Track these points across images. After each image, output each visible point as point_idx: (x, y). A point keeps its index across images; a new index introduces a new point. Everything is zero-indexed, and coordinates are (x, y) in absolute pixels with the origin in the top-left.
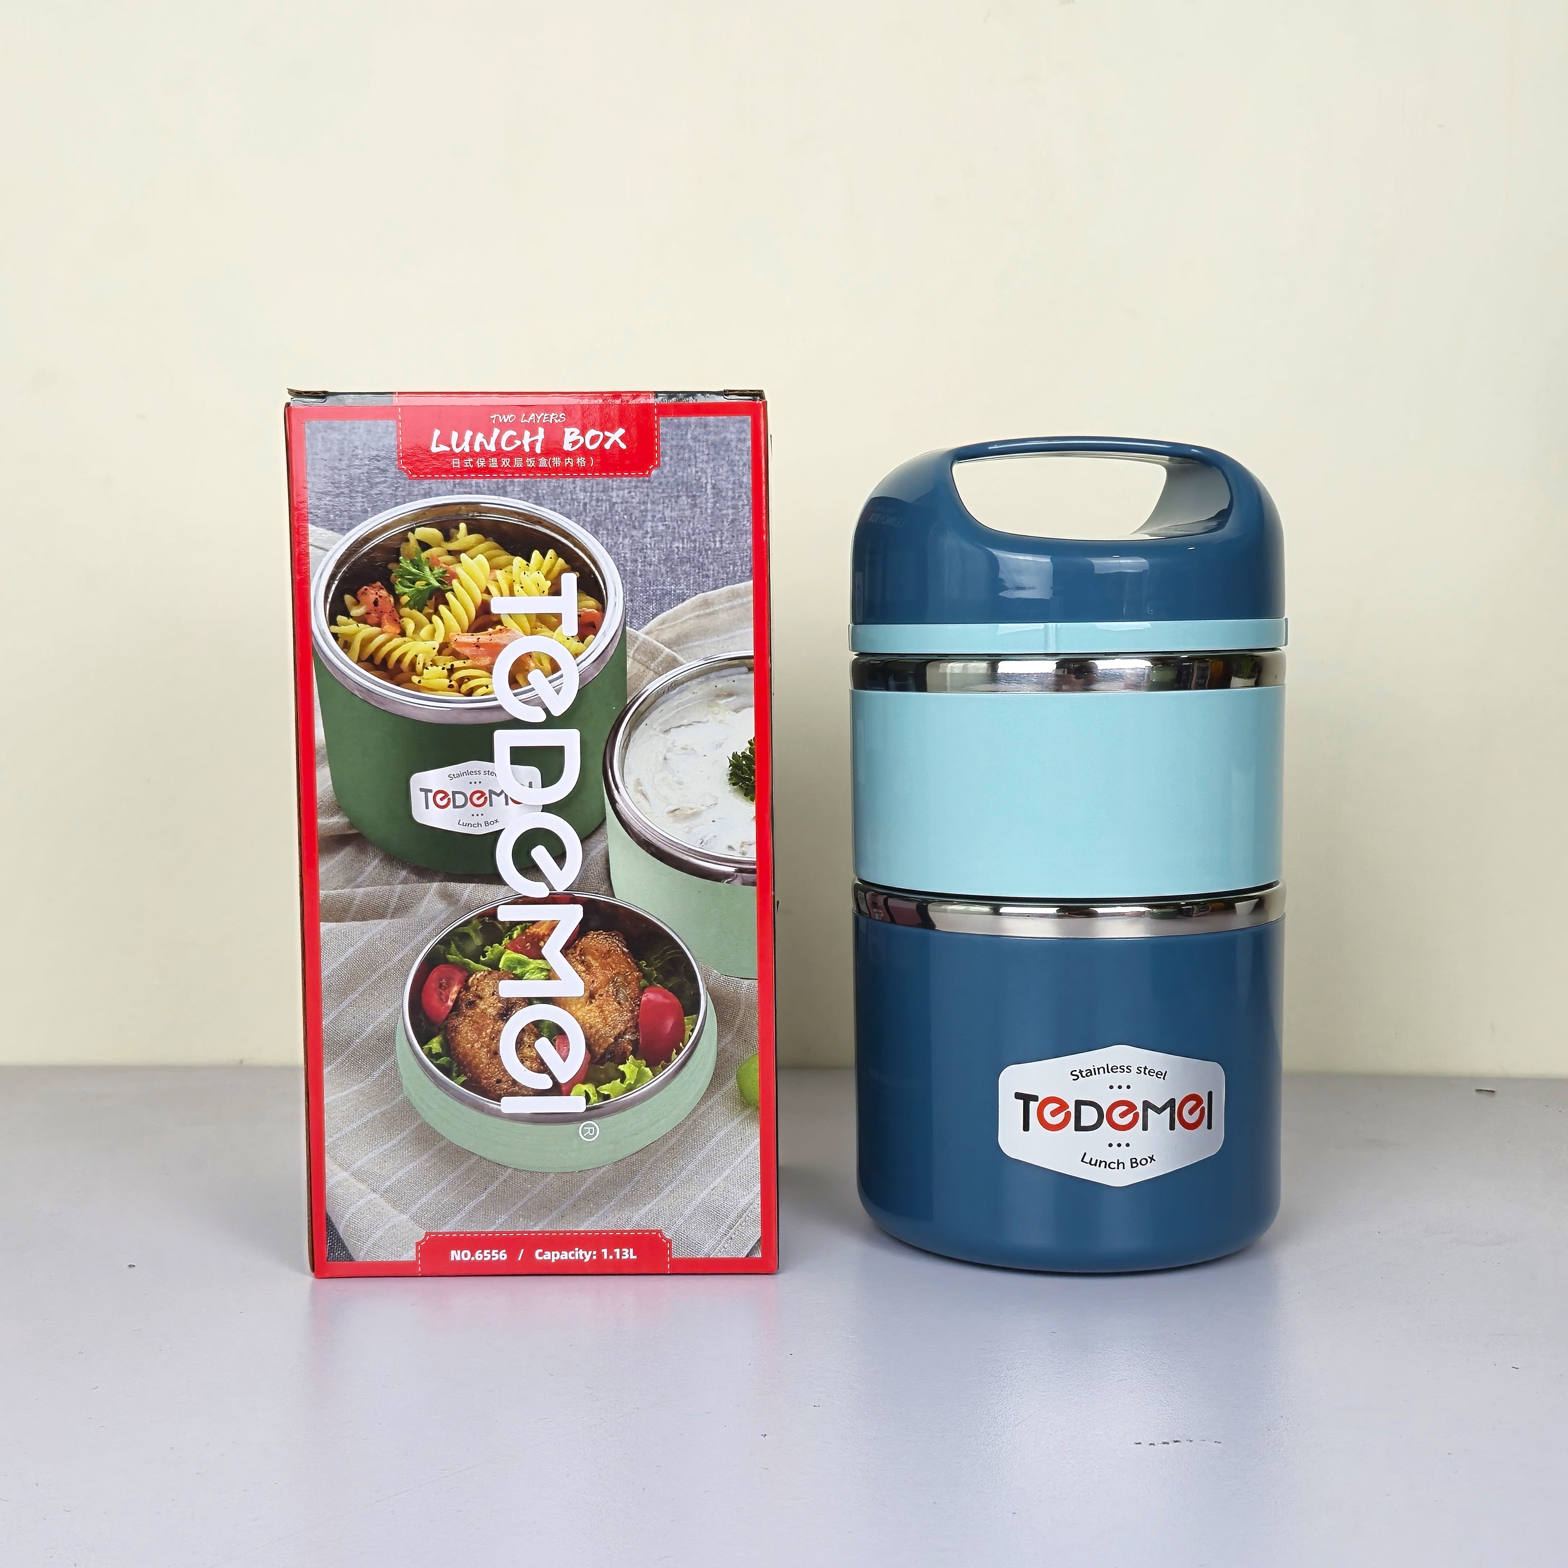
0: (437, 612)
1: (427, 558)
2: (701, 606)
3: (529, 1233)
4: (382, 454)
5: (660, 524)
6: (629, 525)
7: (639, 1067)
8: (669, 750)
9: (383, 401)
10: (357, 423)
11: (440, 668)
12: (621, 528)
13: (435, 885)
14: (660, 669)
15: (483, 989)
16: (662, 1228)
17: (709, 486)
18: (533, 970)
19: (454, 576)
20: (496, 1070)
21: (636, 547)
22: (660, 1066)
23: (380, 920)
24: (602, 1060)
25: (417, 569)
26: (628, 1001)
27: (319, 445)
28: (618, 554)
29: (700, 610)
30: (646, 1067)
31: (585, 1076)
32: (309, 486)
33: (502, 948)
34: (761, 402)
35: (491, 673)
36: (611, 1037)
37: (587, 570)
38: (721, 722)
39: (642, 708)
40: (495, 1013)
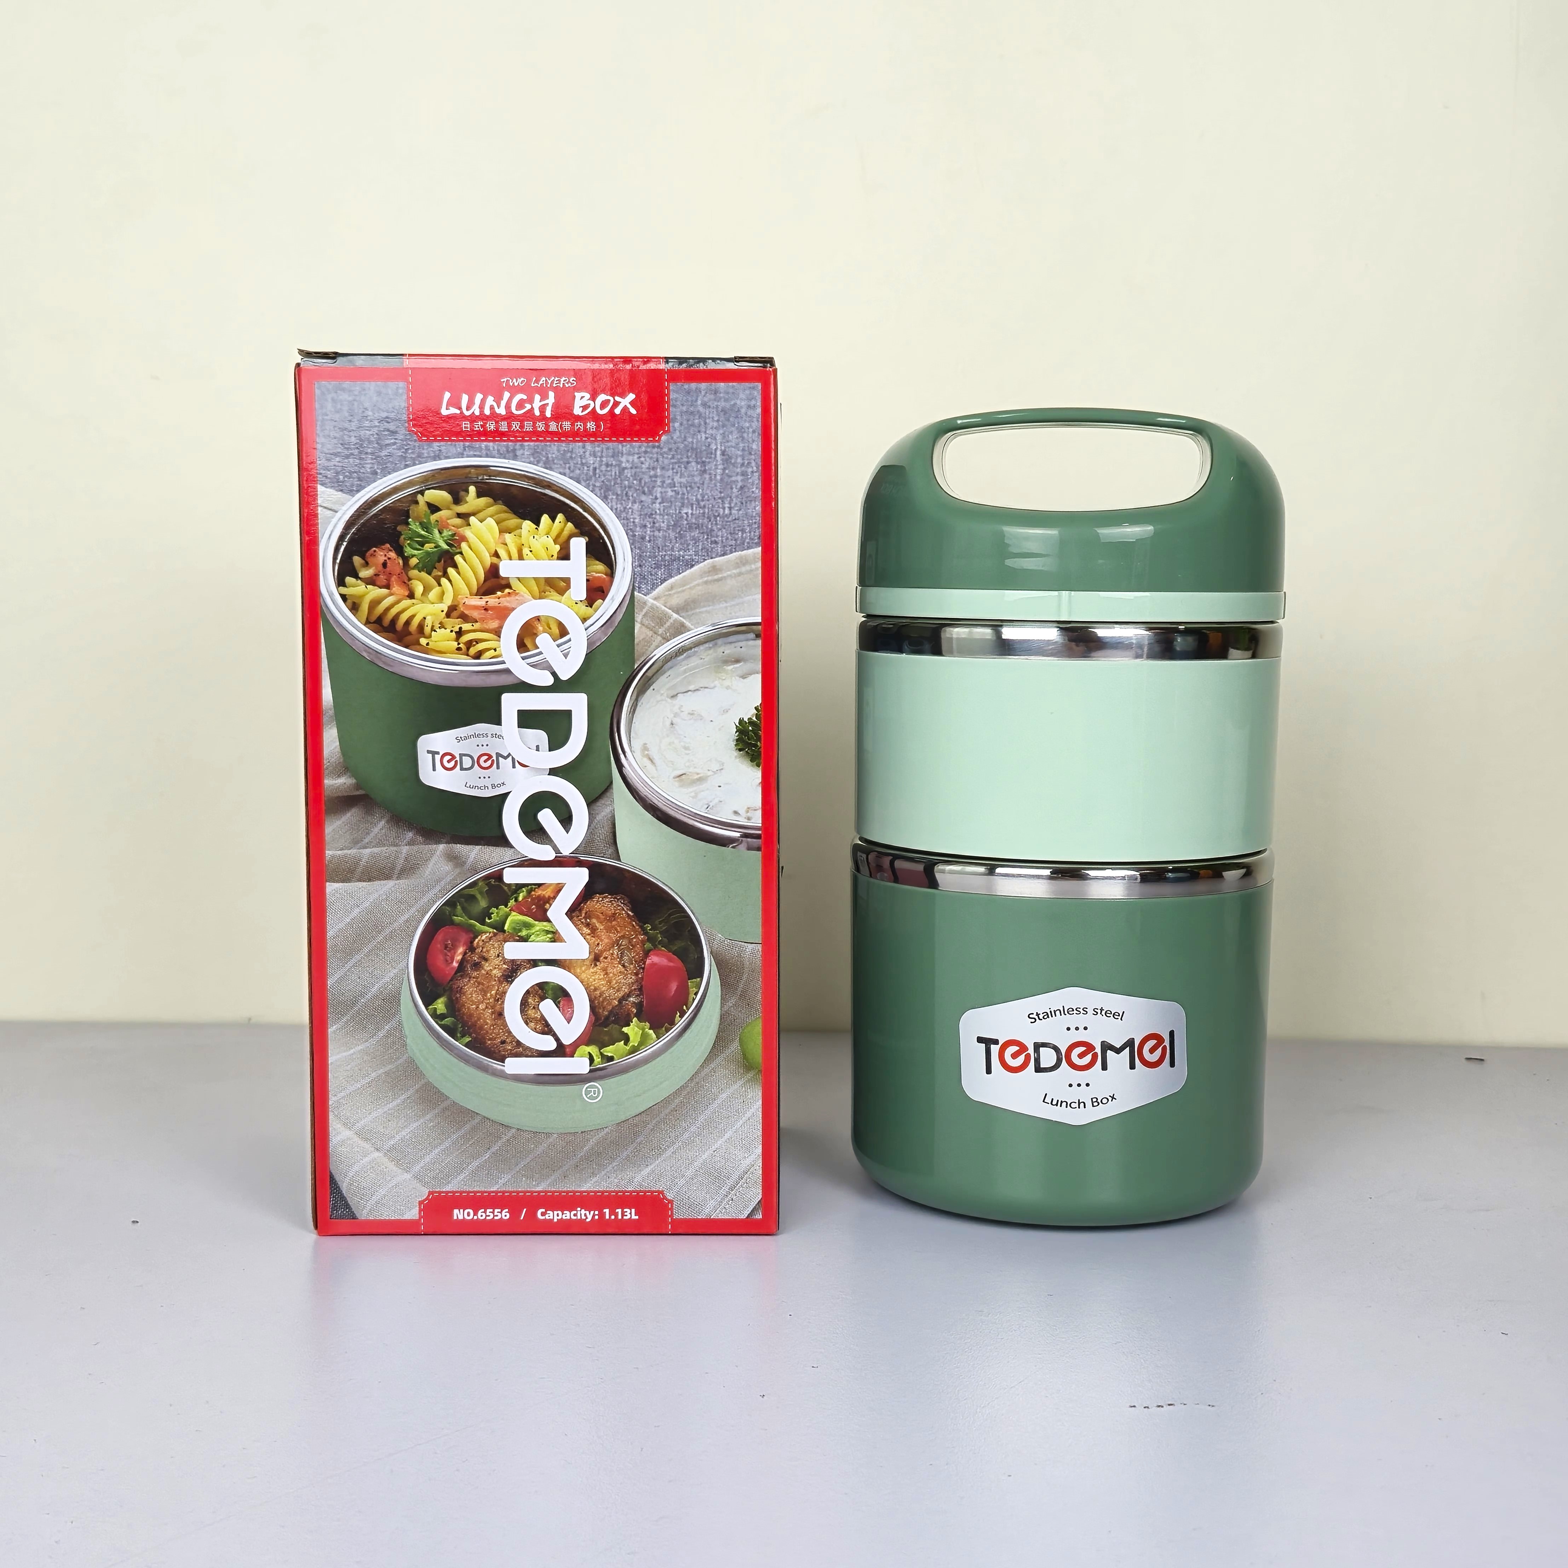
0: (445, 574)
1: (437, 521)
2: (709, 572)
3: (532, 1192)
4: (392, 415)
5: (669, 490)
6: (639, 489)
7: (643, 1030)
8: (676, 715)
9: (393, 362)
10: (367, 384)
11: (448, 630)
12: (630, 493)
13: (442, 847)
14: (668, 634)
15: (488, 951)
16: (664, 1189)
17: (719, 453)
18: (538, 933)
19: (464, 539)
20: (501, 1031)
21: (646, 512)
22: (664, 1029)
23: (386, 881)
24: (606, 1022)
25: (426, 532)
26: (632, 964)
27: (329, 406)
28: (627, 519)
29: (708, 576)
30: (650, 1029)
31: (589, 1037)
32: (319, 446)
33: (507, 910)
34: (771, 369)
35: (500, 637)
36: (615, 999)
37: (596, 535)
38: (728, 688)
39: (649, 674)
40: (500, 974)
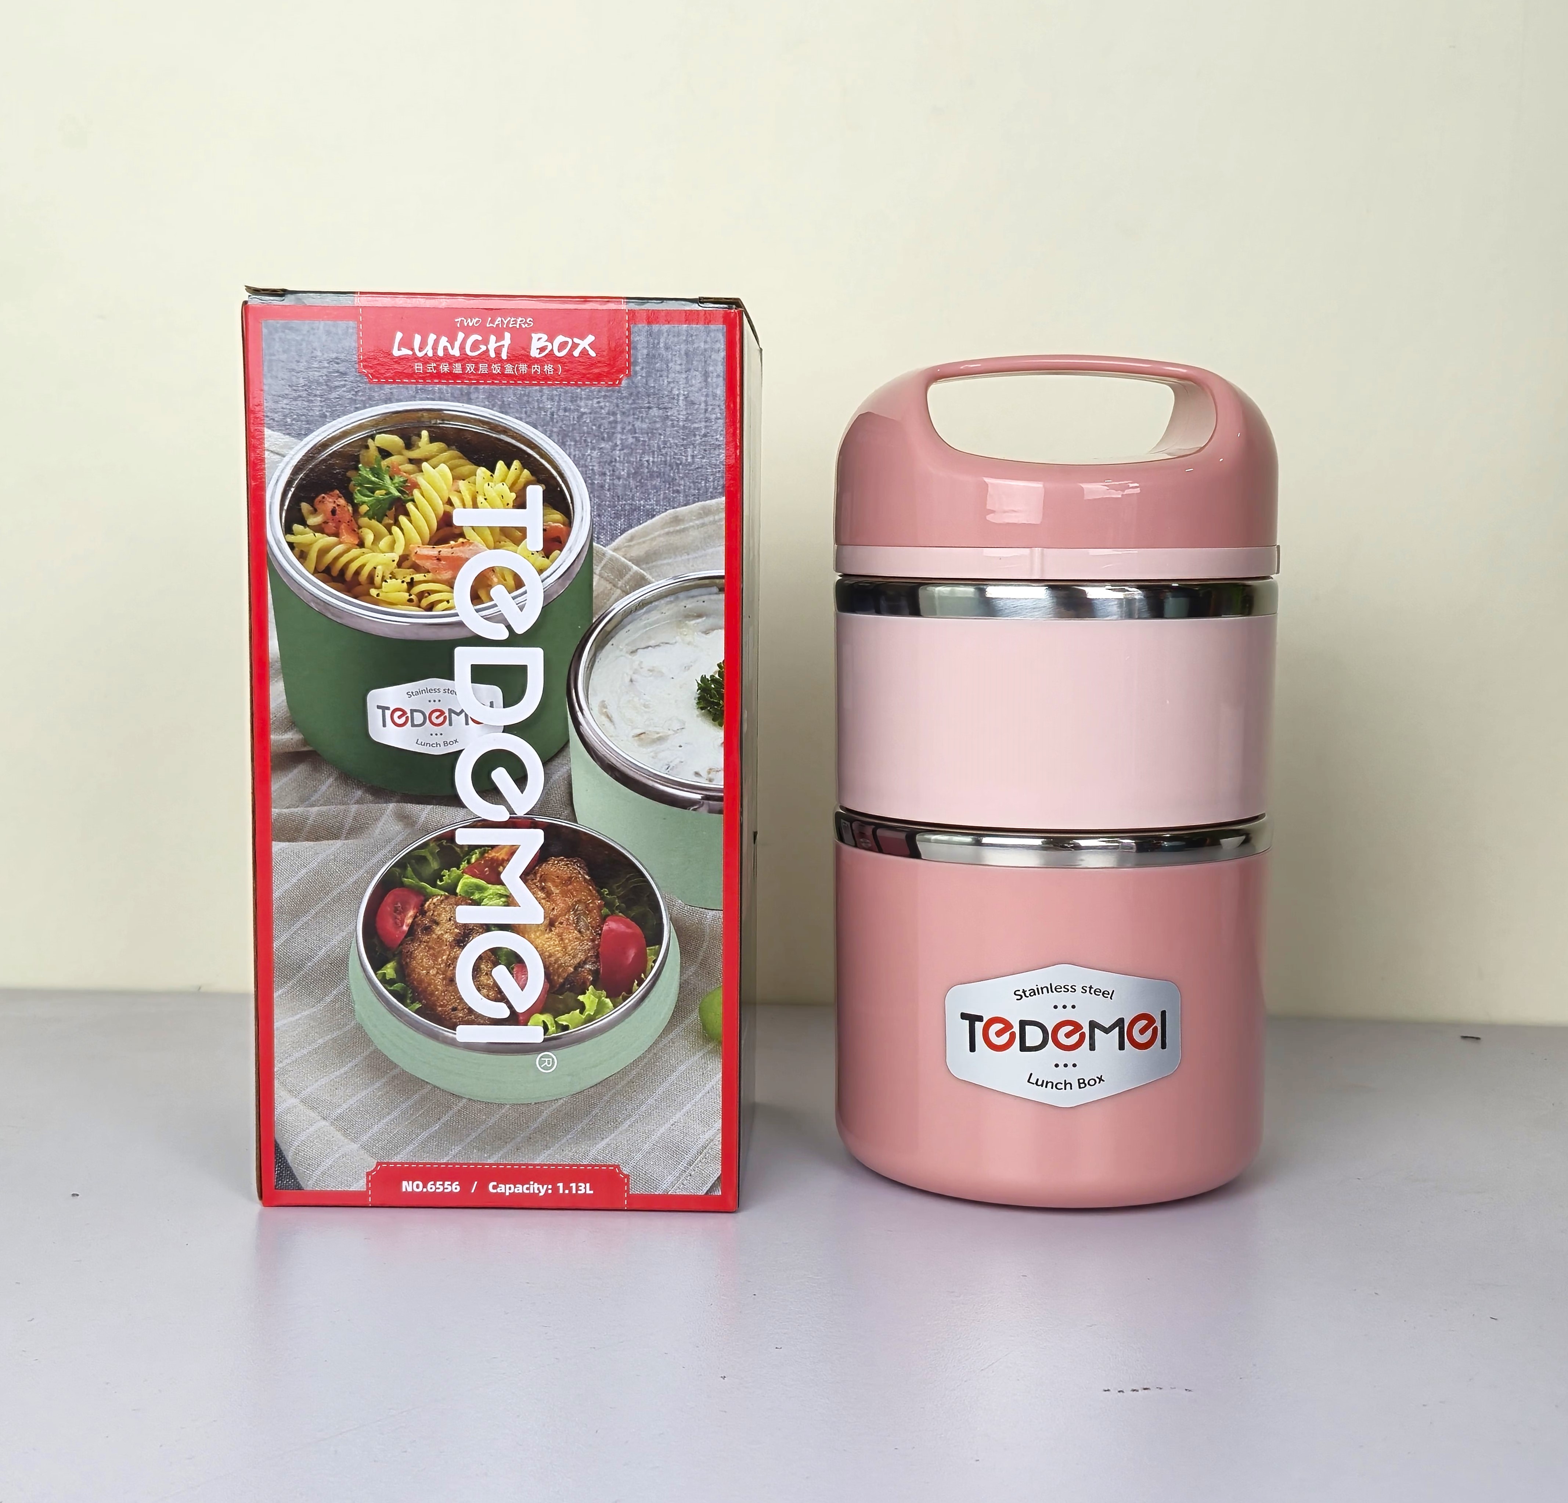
0: (397, 523)
1: (388, 467)
2: (672, 522)
3: (483, 1165)
4: (342, 356)
5: (630, 436)
6: (598, 436)
7: (600, 999)
8: (636, 672)
9: (345, 301)
10: (316, 324)
11: (400, 581)
12: (588, 441)
13: (392, 806)
14: (628, 587)
15: (439, 915)
16: (620, 1164)
17: (681, 398)
18: (492, 896)
19: (416, 485)
20: (452, 997)
21: (605, 460)
22: (621, 997)
23: (334, 841)
24: (561, 989)
25: (377, 478)
26: (589, 930)
27: (277, 346)
28: (586, 466)
29: (670, 527)
30: (606, 997)
31: (544, 1005)
32: (266, 388)
33: (459, 872)
34: (736, 311)
35: (452, 588)
36: (570, 966)
37: (552, 482)
38: (689, 643)
39: (608, 628)
40: (451, 939)
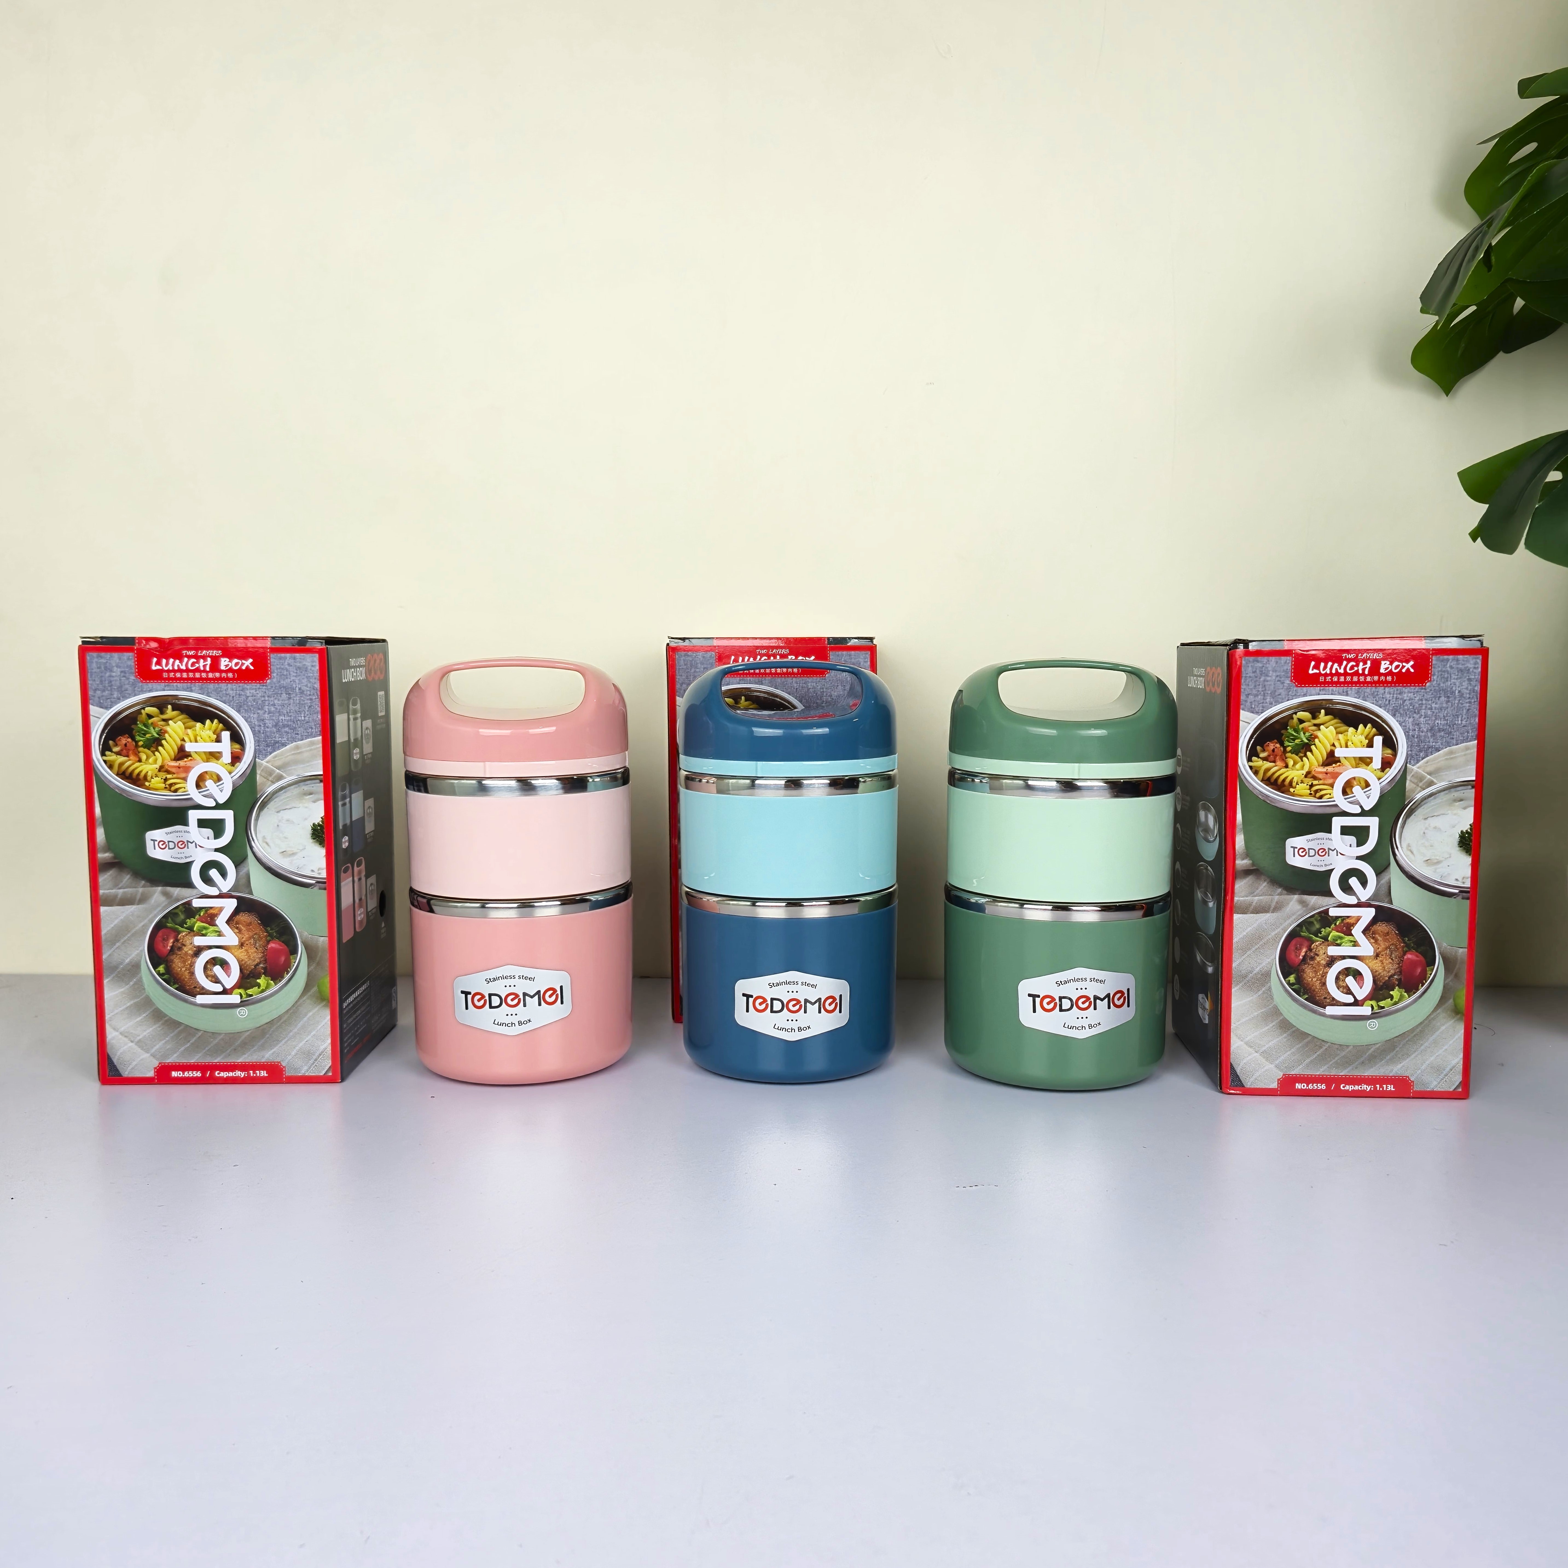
0: (1305, 756)
1: (1303, 728)
2: (1449, 753)
3: (1339, 1076)
4: (1283, 674)
5: (1429, 711)
6: (1412, 711)
7: (1401, 993)
8: (1426, 829)
10: (1272, 659)
11: (1306, 784)
12: (1408, 713)
13: (1296, 896)
14: (1424, 786)
15: (1319, 951)
16: (1410, 1075)
17: (1457, 692)
18: (1347, 942)
19: (1316, 737)
20: (1324, 992)
21: (1417, 723)
22: (1412, 992)
23: (1266, 914)
24: (1381, 988)
25: (1297, 733)
26: (1397, 959)
27: (1251, 670)
28: (1406, 726)
29: (1448, 756)
30: (1405, 993)
31: (1372, 996)
32: (1242, 690)
33: (1330, 929)
35: (1333, 788)
36: (1387, 977)
37: (1388, 734)
38: (1457, 814)
39: (1413, 807)
40: (1325, 963)
